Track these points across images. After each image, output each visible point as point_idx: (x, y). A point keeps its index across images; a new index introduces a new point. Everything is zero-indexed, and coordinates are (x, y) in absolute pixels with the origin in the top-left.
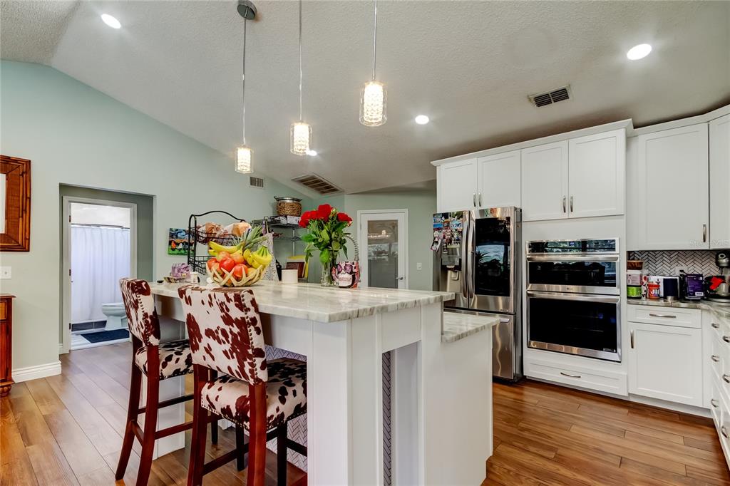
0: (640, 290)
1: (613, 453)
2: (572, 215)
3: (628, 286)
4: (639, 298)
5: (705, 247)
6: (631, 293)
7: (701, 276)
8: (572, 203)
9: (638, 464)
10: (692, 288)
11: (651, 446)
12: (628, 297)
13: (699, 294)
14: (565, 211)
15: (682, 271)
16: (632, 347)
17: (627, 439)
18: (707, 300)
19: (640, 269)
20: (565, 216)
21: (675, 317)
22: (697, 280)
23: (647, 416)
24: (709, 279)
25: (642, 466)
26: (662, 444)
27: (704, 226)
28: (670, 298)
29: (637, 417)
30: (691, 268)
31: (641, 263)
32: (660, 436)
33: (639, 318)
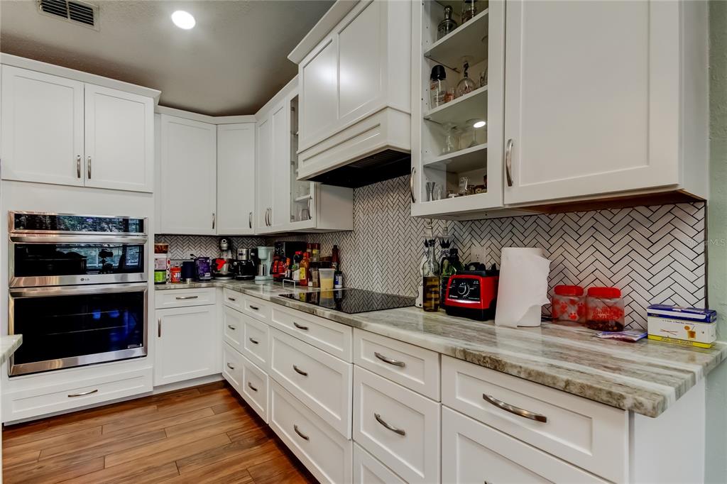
0: (166, 274)
1: (165, 462)
2: (89, 183)
3: (156, 271)
4: (164, 283)
5: (213, 233)
6: (157, 278)
7: (208, 258)
8: (90, 167)
9: (193, 458)
10: (203, 270)
11: (193, 431)
12: (156, 283)
13: (208, 275)
14: (79, 176)
15: (192, 255)
16: (159, 336)
17: (171, 438)
18: (214, 279)
19: (166, 252)
20: (80, 182)
21: (197, 297)
22: (206, 262)
23: (174, 403)
24: (214, 261)
25: (196, 457)
26: (200, 424)
27: (214, 214)
28: (188, 280)
29: (167, 409)
30: (199, 252)
31: (167, 246)
32: (195, 417)
33: (167, 304)
